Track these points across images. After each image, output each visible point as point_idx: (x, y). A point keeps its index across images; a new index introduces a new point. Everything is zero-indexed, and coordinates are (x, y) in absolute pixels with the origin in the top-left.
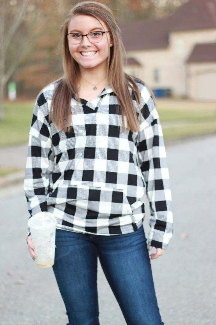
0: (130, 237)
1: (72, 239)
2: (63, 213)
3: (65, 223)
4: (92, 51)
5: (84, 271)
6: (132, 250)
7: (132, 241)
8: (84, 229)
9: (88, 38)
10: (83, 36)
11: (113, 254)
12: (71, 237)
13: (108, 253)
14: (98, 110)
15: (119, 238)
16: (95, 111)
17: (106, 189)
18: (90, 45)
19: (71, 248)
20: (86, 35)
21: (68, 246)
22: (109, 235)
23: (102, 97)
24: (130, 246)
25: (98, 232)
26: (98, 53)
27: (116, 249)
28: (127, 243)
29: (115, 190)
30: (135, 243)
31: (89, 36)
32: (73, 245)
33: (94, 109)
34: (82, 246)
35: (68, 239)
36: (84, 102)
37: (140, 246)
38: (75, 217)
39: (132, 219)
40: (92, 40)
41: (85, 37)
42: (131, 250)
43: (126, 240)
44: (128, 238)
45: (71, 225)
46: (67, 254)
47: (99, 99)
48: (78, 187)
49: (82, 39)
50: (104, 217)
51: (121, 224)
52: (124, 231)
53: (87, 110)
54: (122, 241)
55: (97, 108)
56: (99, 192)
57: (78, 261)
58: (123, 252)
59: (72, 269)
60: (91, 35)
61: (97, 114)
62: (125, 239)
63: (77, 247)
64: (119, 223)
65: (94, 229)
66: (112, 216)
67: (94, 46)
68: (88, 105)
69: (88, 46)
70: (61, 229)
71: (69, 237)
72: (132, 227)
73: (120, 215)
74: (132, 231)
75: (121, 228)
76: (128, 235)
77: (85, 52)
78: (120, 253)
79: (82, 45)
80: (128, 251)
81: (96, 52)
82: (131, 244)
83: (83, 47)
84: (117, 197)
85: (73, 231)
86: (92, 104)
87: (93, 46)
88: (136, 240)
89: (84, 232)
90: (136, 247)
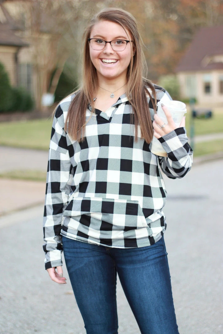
0: (146, 251)
1: (87, 251)
2: (79, 223)
3: (80, 234)
4: (113, 59)
5: (100, 284)
6: (148, 264)
7: (148, 255)
8: (99, 241)
9: (111, 46)
10: (106, 42)
11: (128, 268)
12: (86, 249)
13: (124, 267)
14: (112, 119)
15: (135, 251)
16: (109, 121)
17: (120, 201)
18: (113, 52)
19: (86, 260)
20: (110, 42)
21: (82, 257)
22: (124, 248)
23: (117, 106)
24: (146, 260)
25: (113, 244)
26: (118, 62)
27: (132, 262)
28: (143, 257)
29: (129, 202)
30: (152, 257)
31: (112, 44)
32: (88, 257)
33: (108, 119)
34: (97, 258)
35: (83, 250)
36: (98, 112)
37: (157, 260)
38: (89, 228)
39: (149, 232)
40: (116, 48)
41: (109, 44)
42: (146, 265)
43: (142, 254)
44: (144, 252)
45: (87, 236)
46: (81, 265)
47: (114, 108)
48: (91, 199)
49: (105, 46)
50: (119, 229)
51: (137, 237)
52: (140, 245)
53: (101, 120)
54: (138, 255)
55: (111, 118)
56: (112, 204)
57: (93, 273)
58: (138, 266)
59: (87, 281)
60: (115, 43)
61: (111, 125)
62: (141, 252)
63: (92, 259)
64: (135, 235)
65: (109, 242)
66: (127, 229)
67: (117, 55)
68: (101, 115)
69: (111, 54)
70: (76, 240)
71: (84, 248)
72: (148, 241)
73: (135, 228)
74: (149, 244)
75: (137, 241)
76: (145, 248)
77: (106, 59)
78: (136, 267)
79: (104, 52)
80: (144, 265)
81: (117, 60)
82: (147, 258)
83: (106, 54)
84: (132, 209)
85: (88, 242)
86: (107, 114)
87: (115, 54)
88: (152, 255)
89: (98, 243)
90: (152, 262)
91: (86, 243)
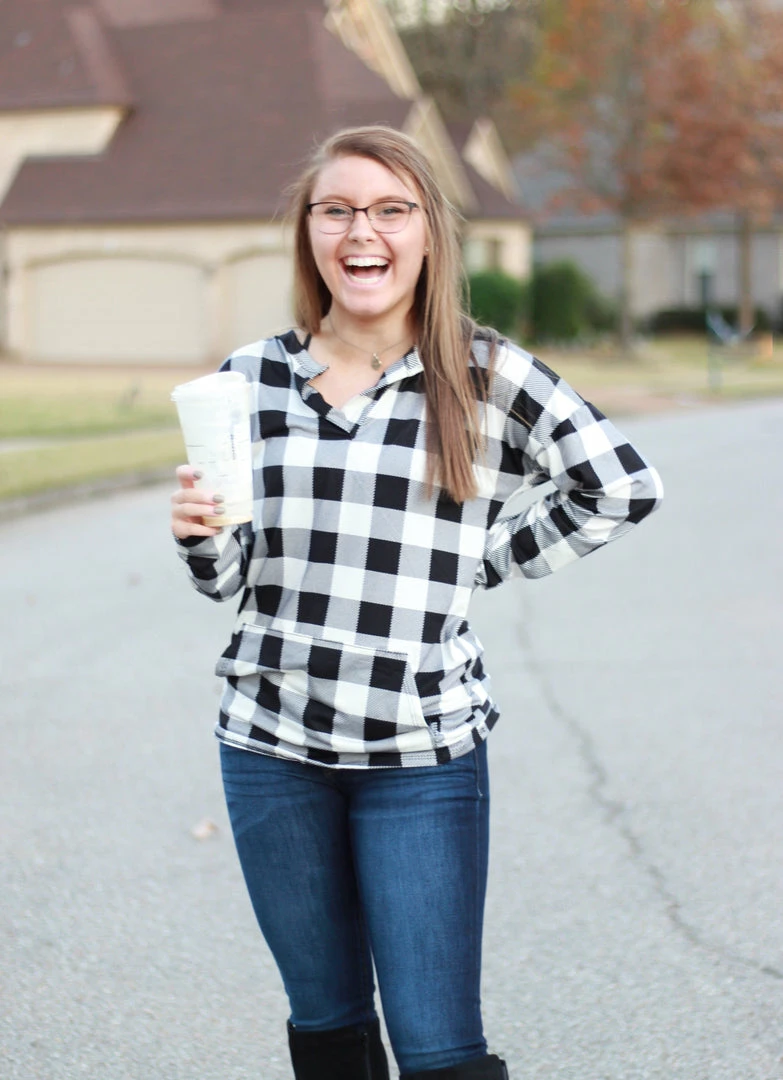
2: (253, 704)
3: (257, 733)
8: (305, 753)
9: (369, 220)
10: (355, 210)
12: (271, 772)
14: (359, 431)
16: (349, 436)
17: (357, 648)
19: (271, 804)
20: (365, 210)
21: (262, 796)
22: (366, 768)
23: (378, 394)
24: (414, 801)
25: (339, 762)
28: (408, 792)
29: (381, 655)
33: (347, 429)
34: (302, 800)
35: (263, 777)
36: (322, 407)
38: (279, 717)
41: (361, 214)
43: (409, 784)
44: (414, 779)
45: (273, 740)
47: (368, 400)
48: (286, 637)
51: (403, 749)
53: (330, 431)
54: (398, 785)
55: (356, 427)
56: (337, 654)
58: (392, 814)
63: (287, 801)
64: (397, 746)
65: (331, 756)
68: (330, 416)
69: (369, 240)
70: (245, 748)
74: (432, 763)
78: (384, 817)
80: (407, 815)
83: (355, 241)
84: (387, 674)
85: (274, 754)
86: (346, 413)
89: (303, 758)
90: (431, 809)
91: (273, 759)
